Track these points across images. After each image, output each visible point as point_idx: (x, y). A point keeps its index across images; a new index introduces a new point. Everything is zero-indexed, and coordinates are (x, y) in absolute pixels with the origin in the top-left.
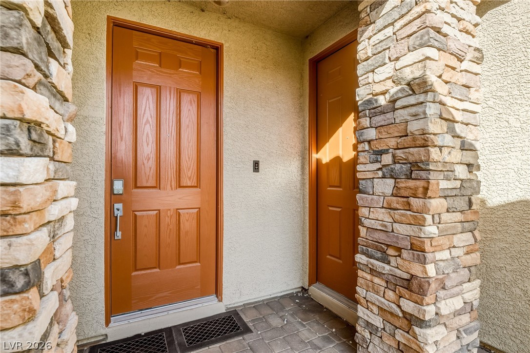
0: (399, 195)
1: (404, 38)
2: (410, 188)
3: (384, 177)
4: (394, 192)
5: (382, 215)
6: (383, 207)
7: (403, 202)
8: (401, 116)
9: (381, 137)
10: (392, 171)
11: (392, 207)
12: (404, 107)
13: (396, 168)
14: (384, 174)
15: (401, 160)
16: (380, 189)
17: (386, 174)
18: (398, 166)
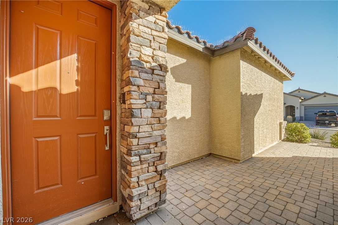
0: (155, 117)
1: (158, 42)
2: (160, 113)
3: (147, 108)
4: (152, 115)
5: (147, 128)
6: (147, 124)
7: (157, 120)
8: (156, 78)
9: (146, 85)
10: (152, 105)
11: (152, 123)
12: (158, 75)
13: (154, 104)
14: (147, 106)
15: (156, 100)
16: (146, 114)
17: (148, 106)
18: (154, 103)
